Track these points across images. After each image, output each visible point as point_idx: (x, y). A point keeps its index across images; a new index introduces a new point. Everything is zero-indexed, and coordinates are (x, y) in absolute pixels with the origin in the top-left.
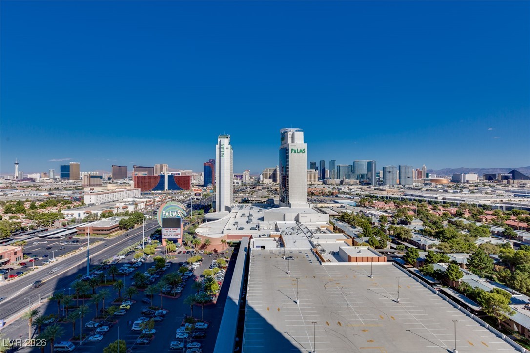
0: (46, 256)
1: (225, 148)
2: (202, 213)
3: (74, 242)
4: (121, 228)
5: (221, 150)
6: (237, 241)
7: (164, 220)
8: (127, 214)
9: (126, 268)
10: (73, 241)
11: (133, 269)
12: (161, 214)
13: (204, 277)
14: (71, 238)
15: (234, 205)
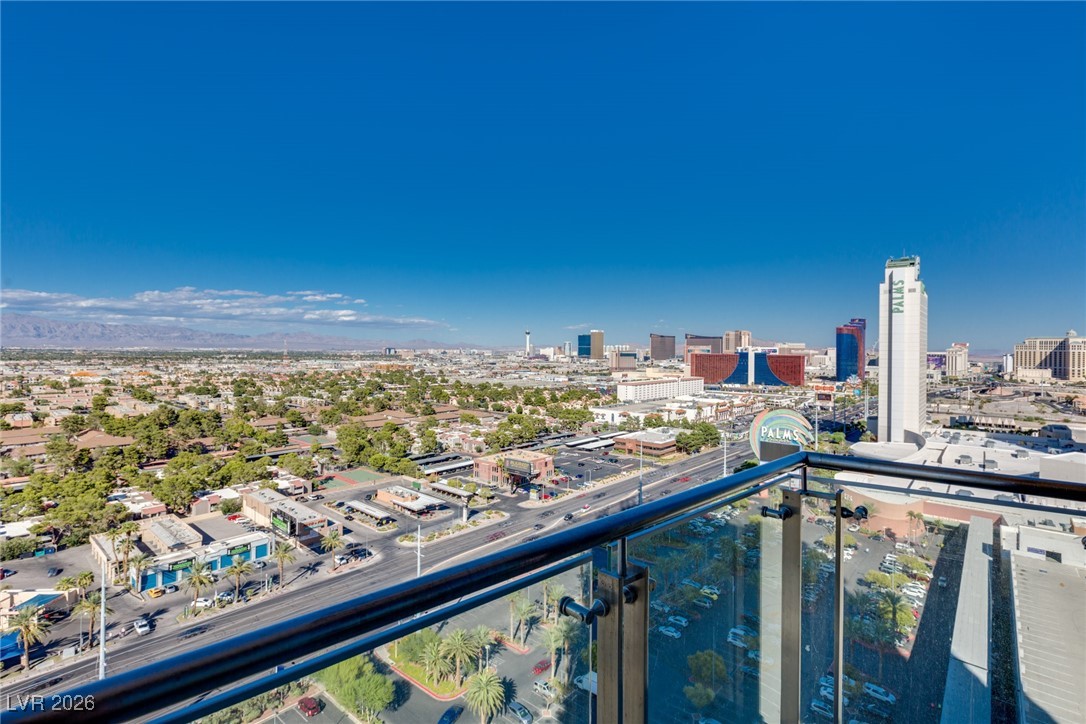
0: (580, 476)
1: (906, 290)
2: (841, 440)
3: (611, 460)
4: (680, 450)
5: (894, 295)
6: (955, 522)
7: (764, 446)
8: (686, 425)
9: (700, 524)
10: (609, 460)
11: (712, 529)
12: (757, 432)
13: (868, 585)
14: (607, 454)
15: (932, 431)
